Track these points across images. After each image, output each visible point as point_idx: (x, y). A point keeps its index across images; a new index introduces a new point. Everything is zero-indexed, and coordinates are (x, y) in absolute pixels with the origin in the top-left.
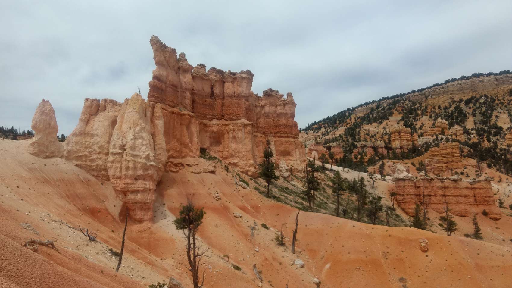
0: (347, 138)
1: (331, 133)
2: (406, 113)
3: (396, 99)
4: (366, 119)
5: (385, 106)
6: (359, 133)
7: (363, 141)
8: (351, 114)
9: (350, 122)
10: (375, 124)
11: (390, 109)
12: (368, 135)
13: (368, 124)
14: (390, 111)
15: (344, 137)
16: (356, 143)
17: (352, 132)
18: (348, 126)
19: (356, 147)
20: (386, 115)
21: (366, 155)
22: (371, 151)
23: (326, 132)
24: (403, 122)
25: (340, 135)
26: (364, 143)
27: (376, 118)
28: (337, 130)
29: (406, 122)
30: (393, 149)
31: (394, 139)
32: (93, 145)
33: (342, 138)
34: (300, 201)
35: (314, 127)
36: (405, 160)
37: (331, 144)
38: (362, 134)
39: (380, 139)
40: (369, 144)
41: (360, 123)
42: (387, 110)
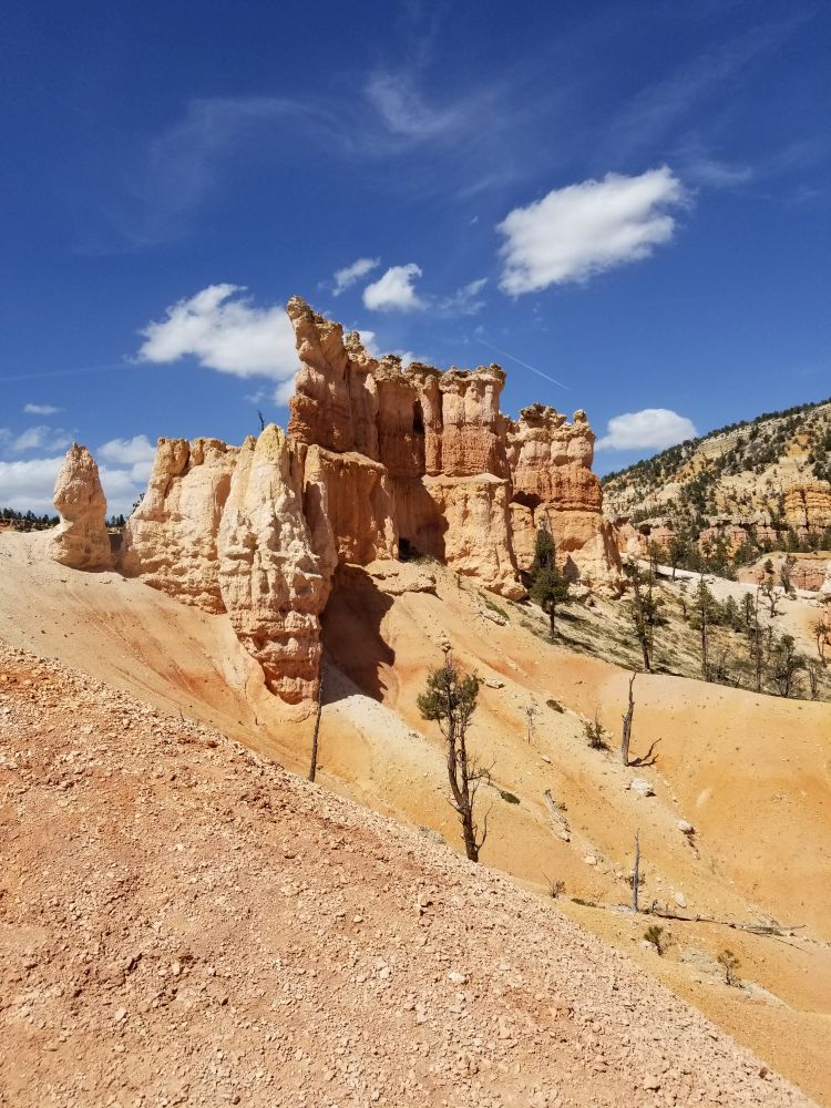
0: (685, 506)
1: (649, 497)
2: (817, 448)
3: (795, 416)
4: (727, 463)
5: (770, 432)
6: (713, 494)
7: (722, 512)
8: (693, 454)
9: (691, 472)
10: (747, 475)
11: (781, 439)
12: (733, 498)
13: (732, 474)
14: (782, 444)
15: (678, 504)
16: (705, 517)
17: (697, 494)
18: (687, 481)
19: (706, 525)
20: (771, 453)
21: (729, 543)
22: (740, 535)
23: (637, 495)
24: (813, 467)
25: (670, 501)
26: (724, 516)
27: (749, 459)
28: (662, 489)
29: (819, 467)
30: (791, 529)
31: (791, 505)
32: (179, 538)
33: (675, 508)
34: (620, 649)
35: (610, 484)
36: (819, 552)
37: (650, 521)
38: (719, 498)
39: (760, 507)
40: (735, 518)
41: (713, 472)
42: (775, 442)
